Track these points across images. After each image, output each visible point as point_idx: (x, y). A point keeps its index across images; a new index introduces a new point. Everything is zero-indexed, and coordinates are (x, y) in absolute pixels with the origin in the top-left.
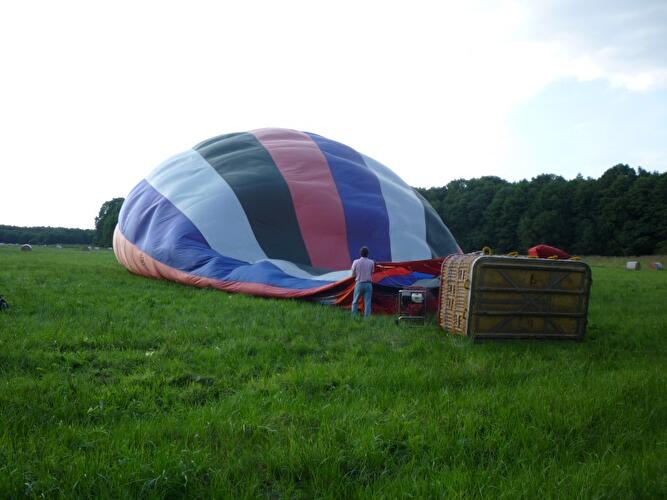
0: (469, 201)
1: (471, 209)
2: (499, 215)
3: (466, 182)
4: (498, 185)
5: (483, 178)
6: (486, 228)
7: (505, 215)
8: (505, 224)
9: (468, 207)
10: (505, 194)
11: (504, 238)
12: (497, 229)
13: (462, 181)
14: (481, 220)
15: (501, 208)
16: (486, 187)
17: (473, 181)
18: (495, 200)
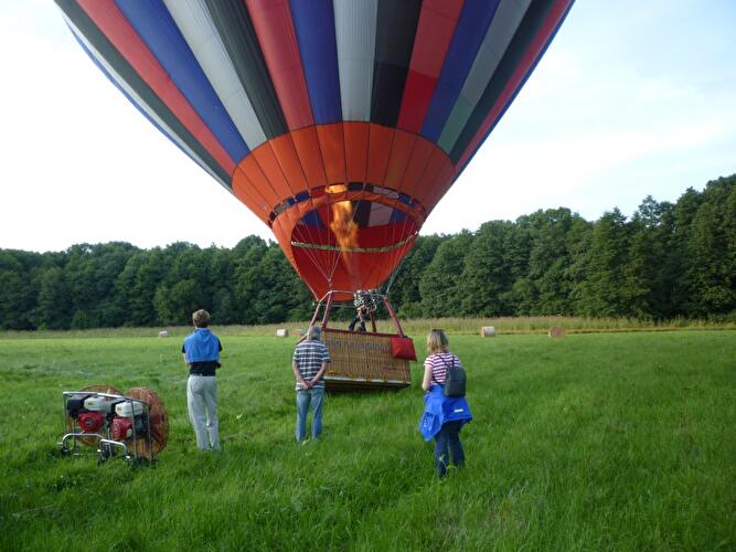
0: (97, 268)
1: (100, 278)
2: (132, 284)
3: (91, 247)
4: (130, 251)
5: (111, 243)
6: (118, 299)
7: (139, 284)
8: (140, 294)
9: (97, 275)
10: (139, 262)
11: (139, 309)
12: (130, 300)
13: (85, 245)
14: (112, 290)
15: (135, 277)
16: (116, 253)
17: (100, 246)
18: (127, 268)
